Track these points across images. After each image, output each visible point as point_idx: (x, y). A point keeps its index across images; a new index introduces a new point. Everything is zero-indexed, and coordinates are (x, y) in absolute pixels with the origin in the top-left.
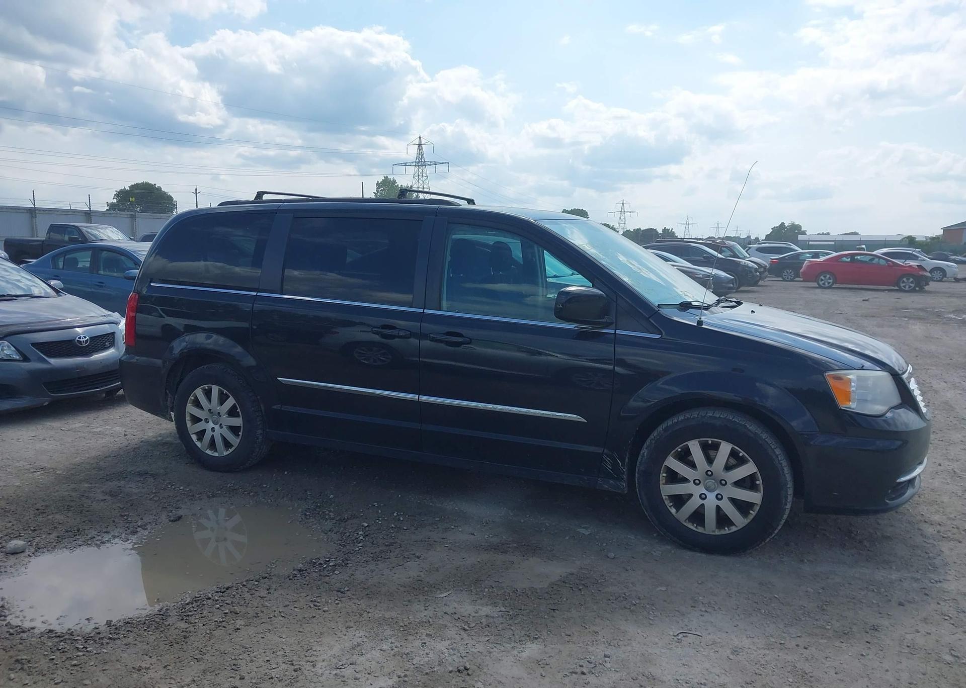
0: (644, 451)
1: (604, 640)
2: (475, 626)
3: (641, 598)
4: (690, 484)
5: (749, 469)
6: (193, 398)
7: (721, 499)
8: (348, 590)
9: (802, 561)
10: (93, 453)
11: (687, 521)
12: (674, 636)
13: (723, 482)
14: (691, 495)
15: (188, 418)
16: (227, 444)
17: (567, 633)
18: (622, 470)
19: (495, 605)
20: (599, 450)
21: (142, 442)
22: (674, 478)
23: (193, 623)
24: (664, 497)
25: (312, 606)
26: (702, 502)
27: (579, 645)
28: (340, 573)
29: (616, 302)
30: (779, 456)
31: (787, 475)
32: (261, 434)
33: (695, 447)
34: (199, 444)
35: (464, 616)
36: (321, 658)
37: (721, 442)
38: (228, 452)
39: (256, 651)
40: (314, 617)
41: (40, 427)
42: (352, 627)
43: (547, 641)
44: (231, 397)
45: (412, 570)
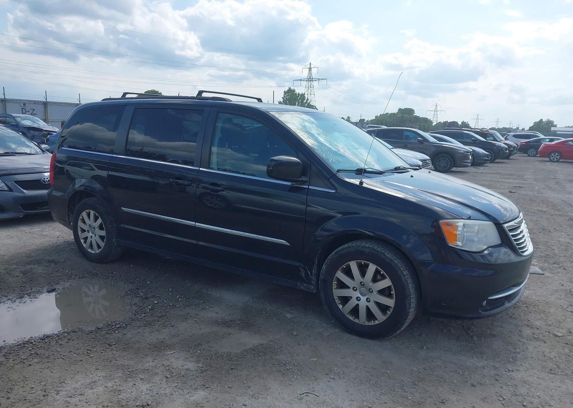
0: (324, 266)
1: (251, 393)
2: (176, 375)
3: (295, 365)
4: (351, 289)
5: (386, 283)
6: (81, 217)
7: (369, 301)
8: (114, 344)
9: (422, 348)
10: (33, 247)
11: (349, 314)
12: (300, 395)
13: (371, 290)
14: (351, 297)
15: (79, 229)
16: (99, 247)
17: (230, 386)
18: (311, 277)
19: (198, 362)
20: (298, 264)
21: (65, 242)
22: (342, 285)
23: (8, 358)
24: (335, 297)
25: (85, 353)
26: (358, 302)
27: (232, 395)
28: (119, 332)
29: (310, 167)
30: (406, 276)
31: (411, 289)
32: (115, 241)
33: (354, 266)
34: (84, 245)
35: (173, 368)
36: (65, 389)
37: (369, 264)
38: (99, 251)
39: (30, 381)
40: (82, 360)
41: (15, 230)
42: (99, 369)
43: (213, 390)
44: (100, 218)
45: (164, 334)
